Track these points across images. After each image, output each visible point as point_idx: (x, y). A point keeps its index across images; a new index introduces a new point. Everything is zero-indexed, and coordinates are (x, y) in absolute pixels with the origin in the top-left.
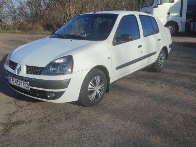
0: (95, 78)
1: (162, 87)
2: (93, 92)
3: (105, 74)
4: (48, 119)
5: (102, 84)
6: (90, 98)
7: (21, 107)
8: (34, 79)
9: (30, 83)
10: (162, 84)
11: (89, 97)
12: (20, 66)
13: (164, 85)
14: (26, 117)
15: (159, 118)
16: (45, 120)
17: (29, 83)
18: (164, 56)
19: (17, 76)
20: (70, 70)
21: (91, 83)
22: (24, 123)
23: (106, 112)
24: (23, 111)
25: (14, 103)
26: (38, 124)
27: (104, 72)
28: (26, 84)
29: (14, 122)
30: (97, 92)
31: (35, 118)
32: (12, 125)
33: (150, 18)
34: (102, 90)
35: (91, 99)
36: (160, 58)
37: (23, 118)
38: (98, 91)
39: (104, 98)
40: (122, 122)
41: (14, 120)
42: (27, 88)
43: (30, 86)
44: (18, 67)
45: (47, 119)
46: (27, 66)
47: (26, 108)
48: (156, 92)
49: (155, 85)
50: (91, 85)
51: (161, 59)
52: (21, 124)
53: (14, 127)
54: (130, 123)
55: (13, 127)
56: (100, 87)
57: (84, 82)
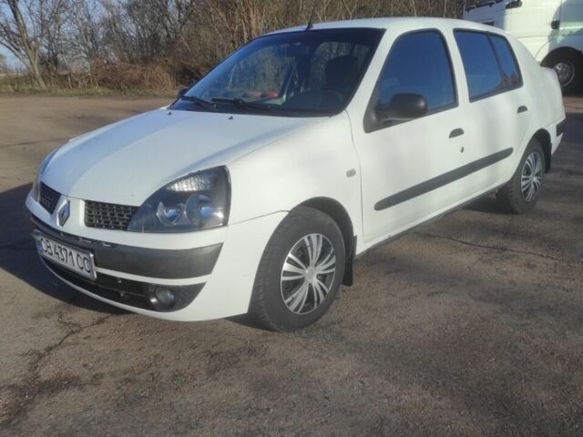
0: (305, 238)
1: (530, 266)
2: (296, 284)
3: (339, 226)
4: (152, 374)
5: (328, 258)
6: (289, 304)
7: (74, 329)
8: (107, 243)
9: (94, 257)
10: (532, 255)
11: (286, 302)
12: (69, 202)
13: (540, 259)
14: (85, 366)
15: (521, 379)
16: (142, 377)
17: (92, 255)
18: (539, 163)
19: (59, 232)
20: (220, 215)
21: (290, 255)
22: (75, 385)
23: (342, 351)
24: (77, 344)
25: (56, 317)
26: (119, 388)
27: (333, 218)
28: (85, 258)
29: (46, 381)
30: (310, 285)
31: (113, 370)
32: (39, 391)
33: (492, 38)
34: (328, 277)
35: (292, 308)
36: (524, 169)
37: (76, 369)
38: (315, 282)
39: (335, 301)
40: (392, 389)
41: (46, 373)
42: (89, 272)
43: (96, 265)
44: (63, 203)
45: (151, 371)
46: (89, 203)
47: (89, 334)
48: (512, 282)
49: (507, 258)
50: (290, 261)
51: (528, 173)
52: (67, 387)
53: (43, 400)
54: (420, 394)
55: (42, 397)
56: (321, 269)
57: (266, 253)
